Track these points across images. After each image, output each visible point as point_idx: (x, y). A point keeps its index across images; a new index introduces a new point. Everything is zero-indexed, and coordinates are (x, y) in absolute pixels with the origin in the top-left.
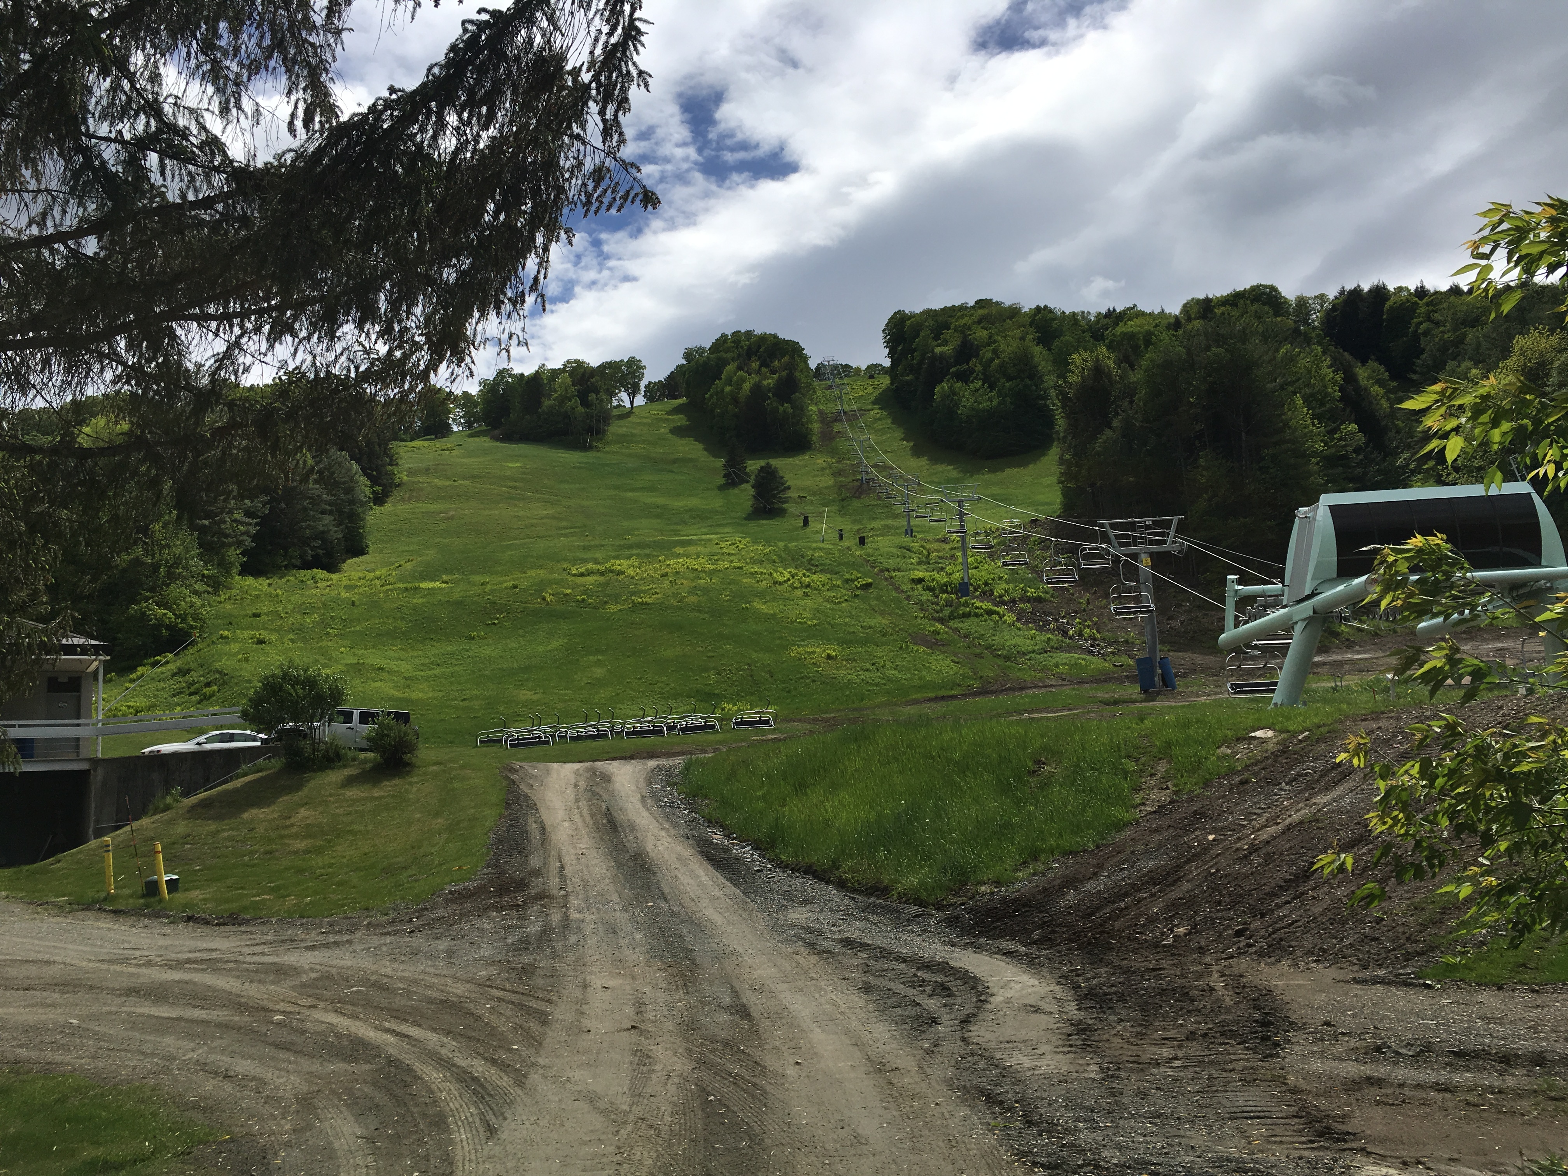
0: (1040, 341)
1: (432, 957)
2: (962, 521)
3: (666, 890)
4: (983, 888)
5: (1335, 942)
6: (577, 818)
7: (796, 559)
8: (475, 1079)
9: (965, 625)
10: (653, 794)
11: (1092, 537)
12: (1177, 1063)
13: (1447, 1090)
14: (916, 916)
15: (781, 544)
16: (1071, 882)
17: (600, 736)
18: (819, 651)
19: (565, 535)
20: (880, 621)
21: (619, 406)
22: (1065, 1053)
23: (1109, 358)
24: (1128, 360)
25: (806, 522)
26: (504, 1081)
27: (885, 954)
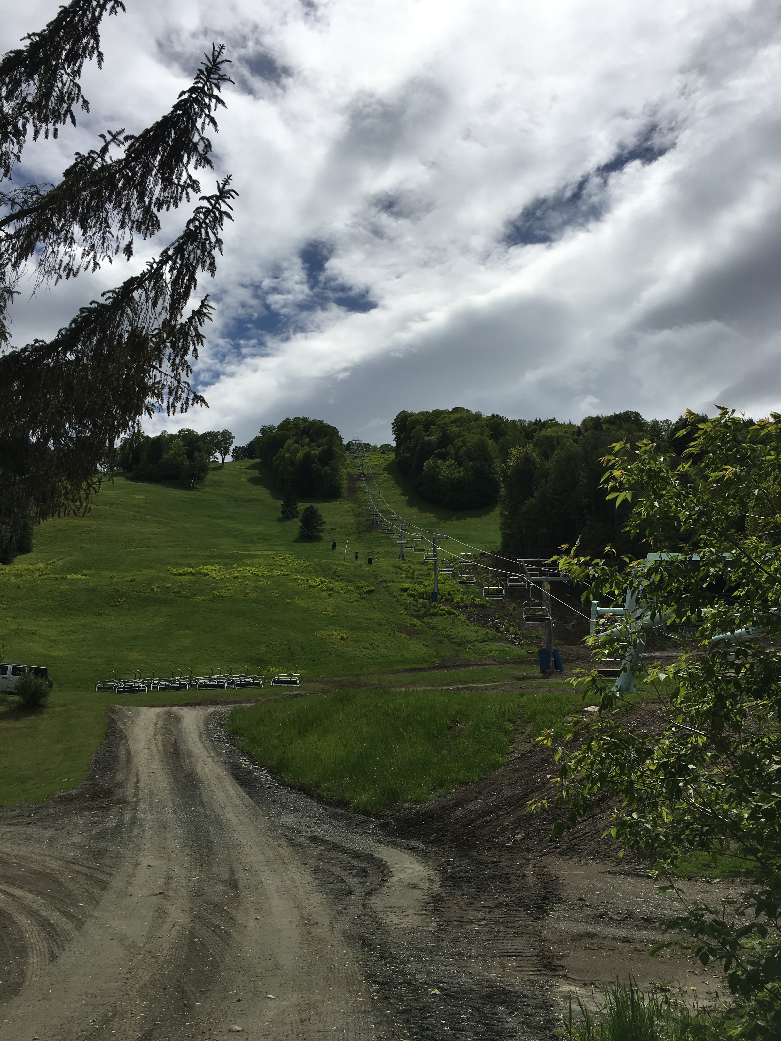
0: (492, 437)
1: (40, 842)
2: (435, 551)
3: (205, 800)
4: (407, 805)
5: (606, 847)
6: (154, 748)
7: (325, 571)
8: (50, 925)
9: (435, 621)
10: (208, 733)
11: (516, 568)
12: (484, 922)
13: (628, 941)
14: (362, 822)
15: (316, 560)
16: (460, 803)
17: (181, 687)
18: (336, 634)
19: (170, 546)
20: (377, 615)
21: (214, 461)
22: (420, 915)
23: (534, 452)
24: (546, 456)
25: (334, 546)
26: (69, 926)
27: (336, 847)
